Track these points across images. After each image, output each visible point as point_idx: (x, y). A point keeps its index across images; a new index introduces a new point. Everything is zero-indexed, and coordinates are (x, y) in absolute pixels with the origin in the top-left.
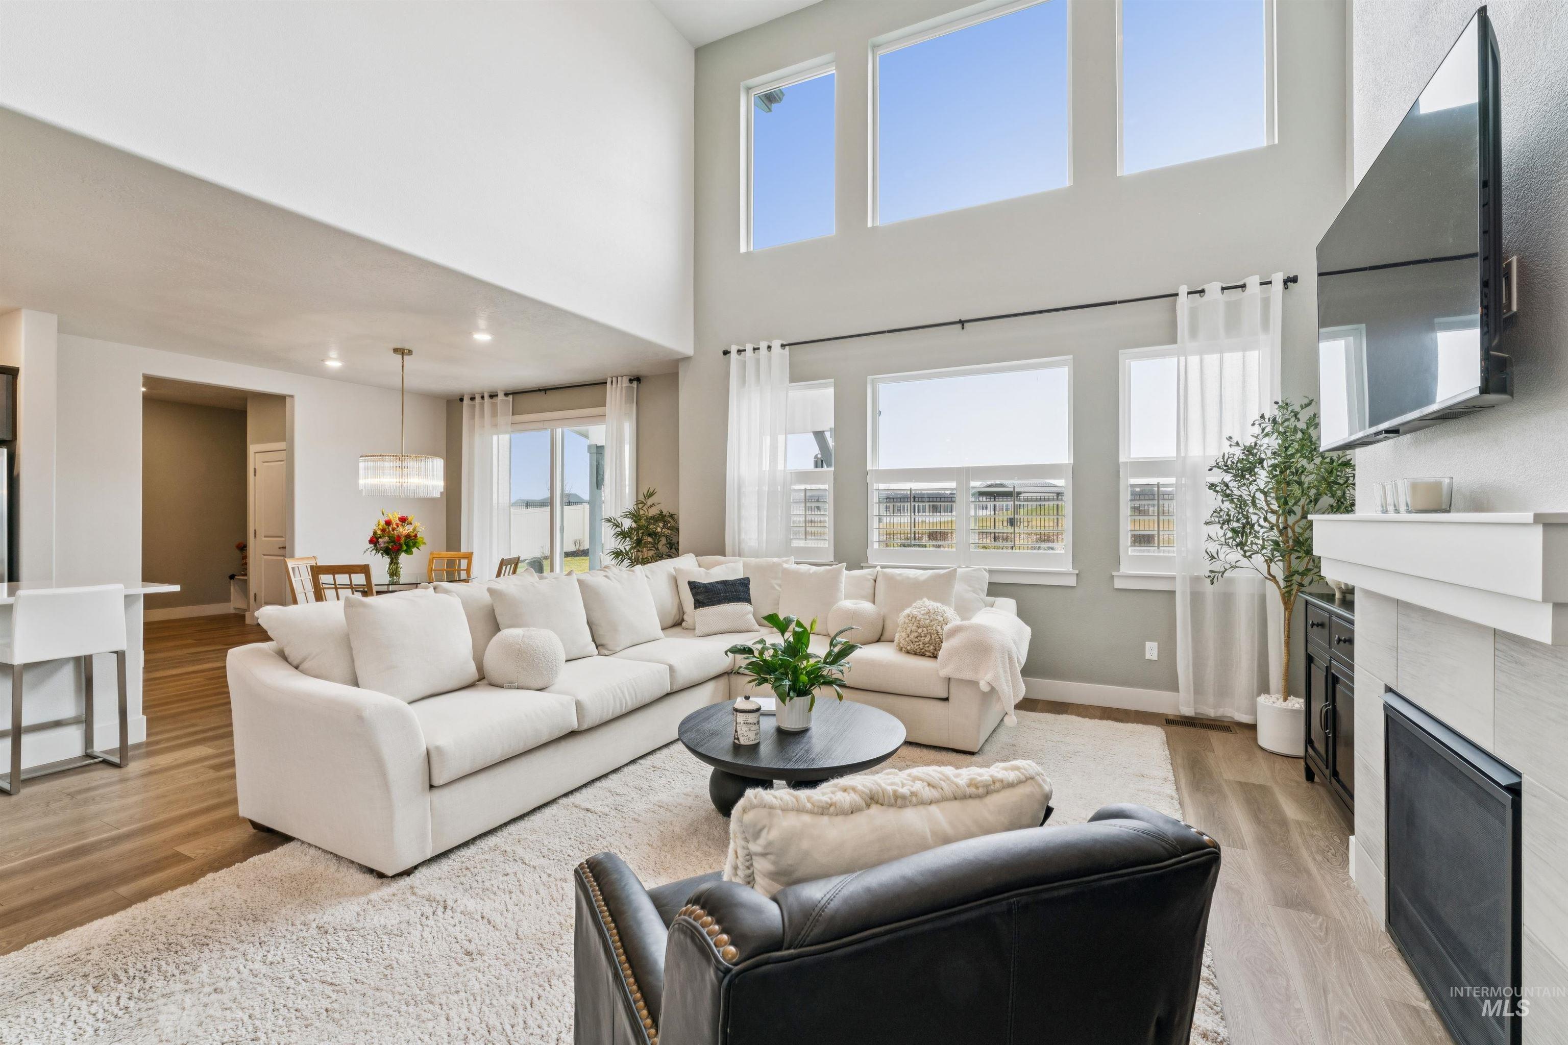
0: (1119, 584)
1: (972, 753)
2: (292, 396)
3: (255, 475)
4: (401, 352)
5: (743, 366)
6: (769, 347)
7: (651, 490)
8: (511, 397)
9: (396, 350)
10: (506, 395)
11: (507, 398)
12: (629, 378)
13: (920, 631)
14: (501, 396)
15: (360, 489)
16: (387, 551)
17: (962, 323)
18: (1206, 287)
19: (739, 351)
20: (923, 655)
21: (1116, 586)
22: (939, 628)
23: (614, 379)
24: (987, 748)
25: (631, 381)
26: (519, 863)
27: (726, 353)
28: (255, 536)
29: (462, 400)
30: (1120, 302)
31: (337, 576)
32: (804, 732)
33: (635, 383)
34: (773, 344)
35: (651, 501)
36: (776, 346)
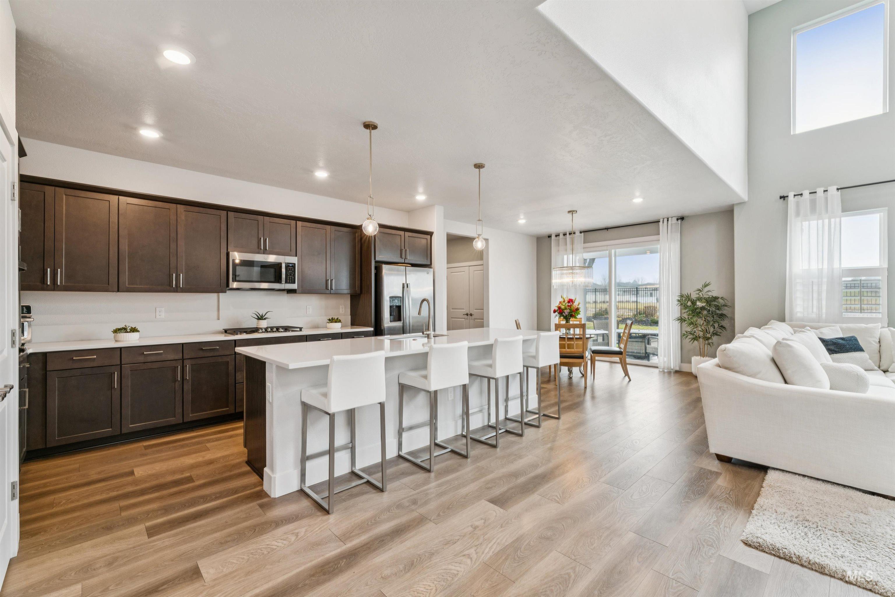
4: (571, 212)
6: (825, 191)
7: (707, 283)
8: (583, 233)
9: (569, 212)
10: (581, 232)
11: (581, 234)
12: (677, 218)
14: (578, 233)
19: (795, 196)
23: (666, 220)
25: (677, 219)
27: (783, 197)
29: (550, 237)
33: (680, 221)
34: (829, 189)
35: (706, 289)
36: (832, 190)
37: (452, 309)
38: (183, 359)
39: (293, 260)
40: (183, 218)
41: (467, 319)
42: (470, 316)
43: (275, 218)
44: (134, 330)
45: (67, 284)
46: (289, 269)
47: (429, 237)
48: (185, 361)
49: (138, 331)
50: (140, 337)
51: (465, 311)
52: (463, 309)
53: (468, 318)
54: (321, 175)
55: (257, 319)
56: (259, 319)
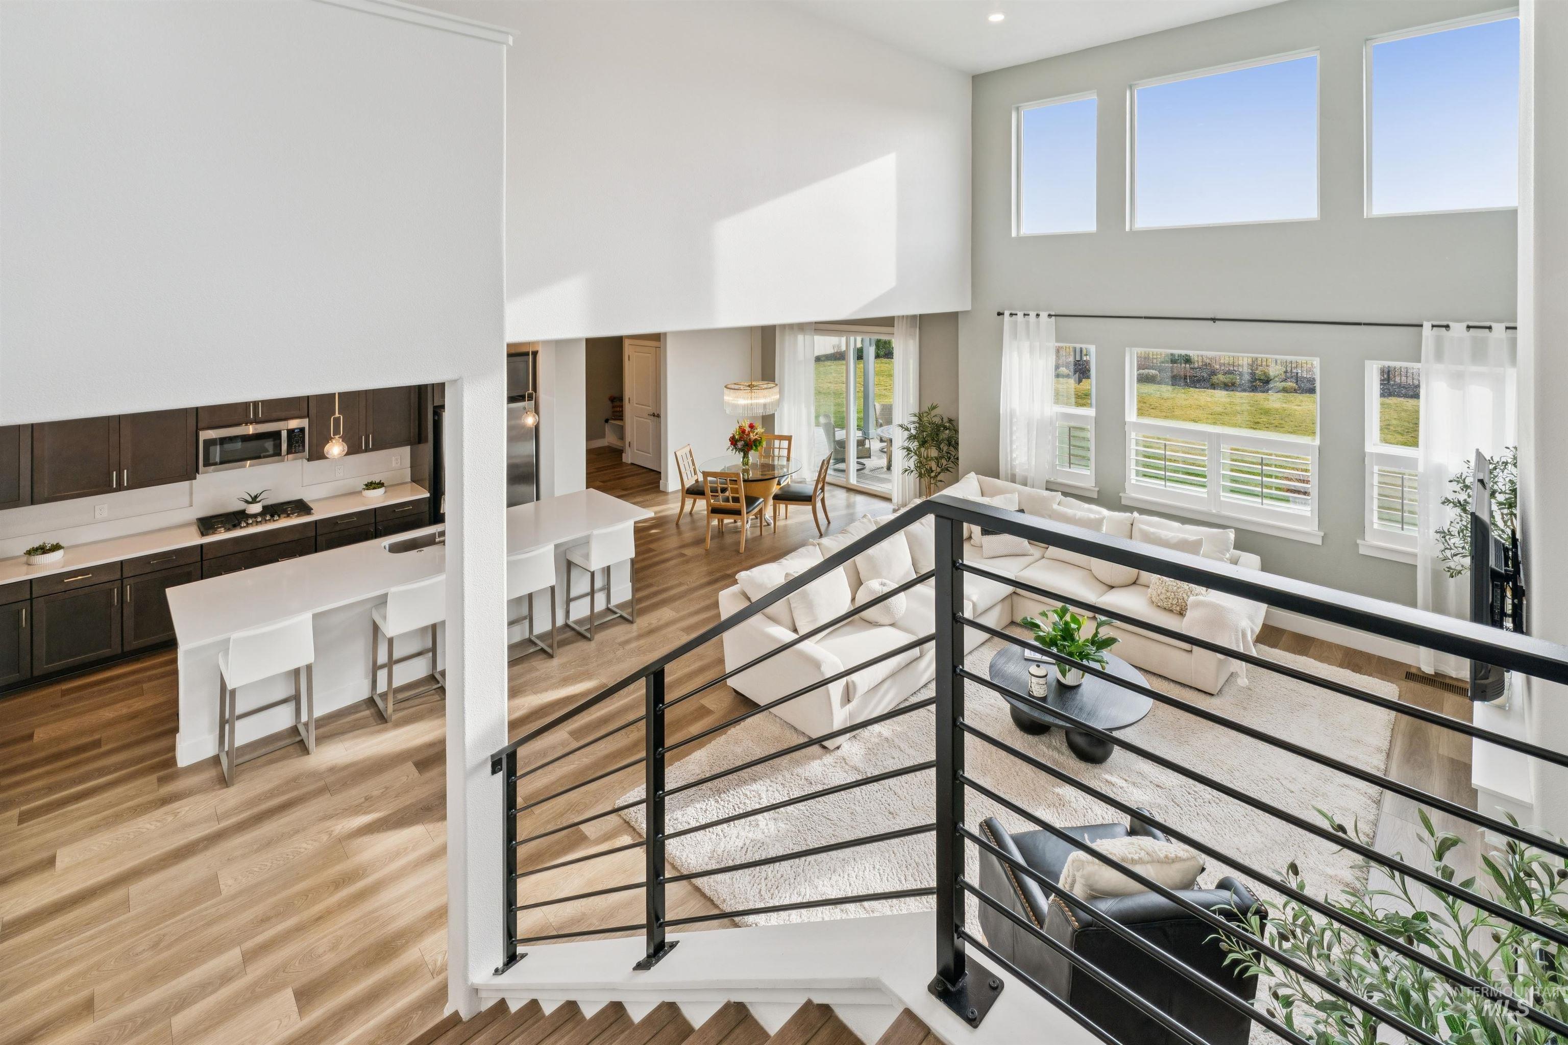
0: (1362, 551)
1: (1212, 695)
3: (629, 360)
5: (1015, 325)
6: (1038, 315)
7: (934, 405)
13: (1168, 594)
16: (741, 450)
17: (1214, 320)
18: (1451, 324)
19: (1011, 315)
20: (1171, 611)
21: (1361, 552)
22: (1185, 595)
24: (1226, 689)
26: (898, 750)
27: (999, 314)
30: (1365, 324)
32: (1078, 686)
34: (1041, 313)
35: (933, 413)
36: (1044, 315)
37: (636, 404)
38: (122, 579)
39: (302, 423)
41: (651, 421)
42: (657, 419)
44: (55, 548)
46: (295, 435)
48: (125, 581)
49: (62, 549)
51: (651, 409)
52: (647, 405)
53: (654, 420)
55: (247, 502)
56: (251, 503)
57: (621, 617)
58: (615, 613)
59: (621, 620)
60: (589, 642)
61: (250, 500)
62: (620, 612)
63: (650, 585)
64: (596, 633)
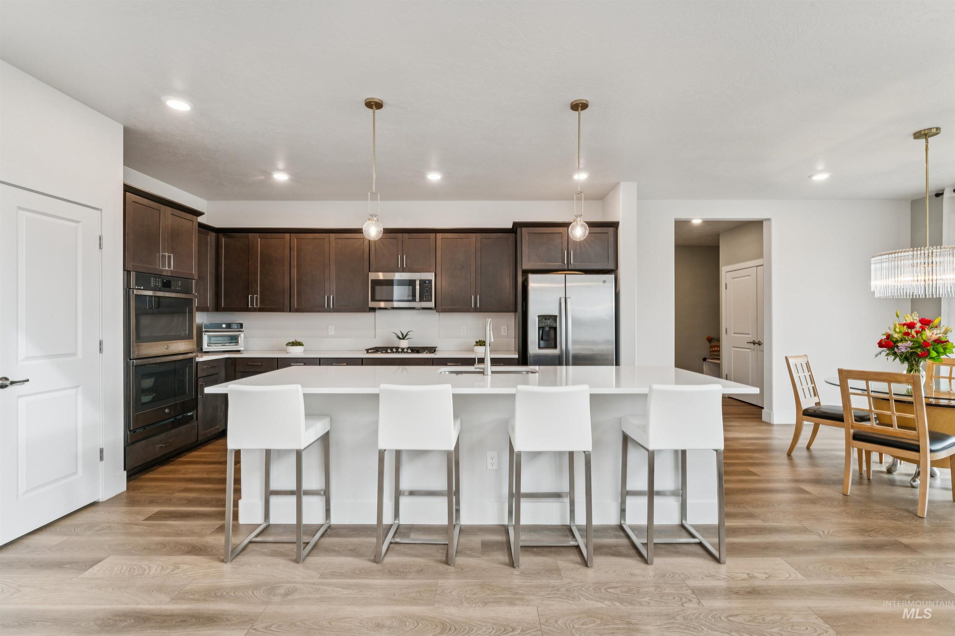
2: (769, 220)
3: (726, 288)
4: (925, 134)
9: (917, 135)
15: (872, 290)
28: (726, 333)
29: (940, 194)
31: (870, 382)
37: (734, 333)
39: (430, 276)
40: (334, 245)
41: (754, 350)
42: (758, 346)
43: (413, 234)
44: (299, 344)
45: (262, 307)
46: (426, 286)
47: (611, 230)
49: (303, 345)
50: (304, 350)
51: (751, 338)
52: (749, 334)
53: (756, 348)
54: (434, 177)
55: (399, 338)
56: (400, 338)
57: (700, 544)
58: (693, 536)
59: (701, 551)
60: (644, 566)
61: (401, 337)
62: (700, 538)
63: (751, 516)
64: (657, 555)
